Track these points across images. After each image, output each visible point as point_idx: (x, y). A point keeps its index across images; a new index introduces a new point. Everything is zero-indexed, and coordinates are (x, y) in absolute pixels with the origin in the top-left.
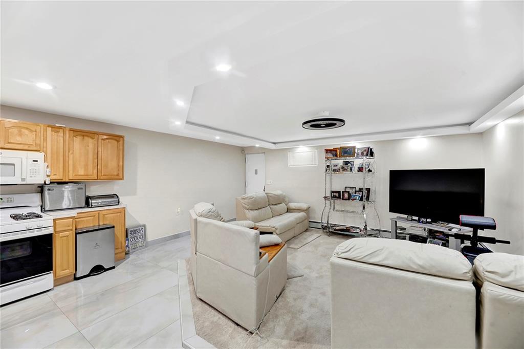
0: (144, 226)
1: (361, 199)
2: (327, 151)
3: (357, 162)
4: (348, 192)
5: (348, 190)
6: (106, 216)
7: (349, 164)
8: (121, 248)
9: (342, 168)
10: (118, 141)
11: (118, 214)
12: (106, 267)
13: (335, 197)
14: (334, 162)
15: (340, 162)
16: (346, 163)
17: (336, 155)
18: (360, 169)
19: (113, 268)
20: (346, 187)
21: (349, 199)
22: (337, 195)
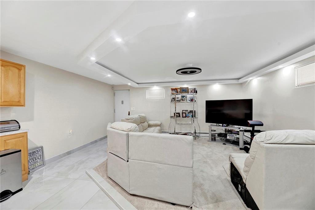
0: (42, 148)
1: (192, 117)
2: (172, 89)
3: (189, 96)
4: (185, 113)
5: (184, 112)
6: (8, 141)
7: (185, 98)
8: (24, 170)
9: (182, 99)
10: (20, 70)
11: (21, 139)
12: (13, 191)
13: (177, 116)
14: (177, 96)
15: (179, 96)
16: (183, 97)
17: (177, 92)
18: (192, 100)
19: (21, 190)
20: (183, 110)
21: (186, 117)
22: (177, 115)
